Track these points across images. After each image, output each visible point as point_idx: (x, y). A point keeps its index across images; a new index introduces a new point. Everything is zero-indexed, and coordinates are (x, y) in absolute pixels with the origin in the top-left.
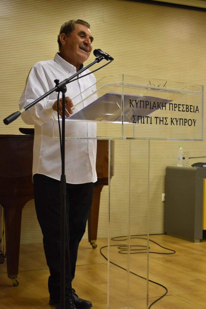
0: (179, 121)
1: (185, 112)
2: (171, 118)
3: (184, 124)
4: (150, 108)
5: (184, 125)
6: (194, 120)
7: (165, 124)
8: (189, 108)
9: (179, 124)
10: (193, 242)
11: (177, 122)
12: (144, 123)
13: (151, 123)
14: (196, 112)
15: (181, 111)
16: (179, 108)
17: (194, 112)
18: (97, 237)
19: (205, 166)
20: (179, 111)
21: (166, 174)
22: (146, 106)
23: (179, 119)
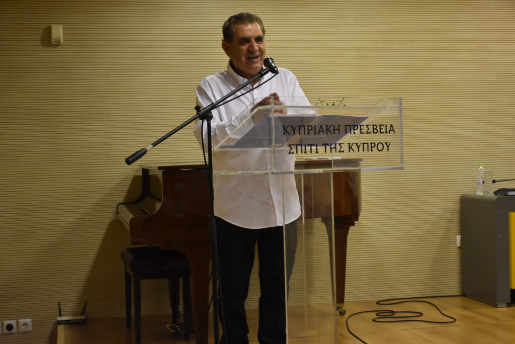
0: (361, 146)
1: (372, 134)
2: (349, 144)
3: (370, 149)
4: (315, 134)
5: (370, 151)
6: (386, 143)
7: (340, 152)
8: (378, 128)
9: (362, 149)
10: (496, 306)
11: (358, 147)
12: (305, 152)
13: (317, 152)
14: (389, 133)
15: (365, 133)
16: (361, 129)
17: (386, 133)
18: (345, 301)
19: (511, 193)
20: (361, 133)
21: (461, 206)
22: (308, 132)
23: (362, 145)
